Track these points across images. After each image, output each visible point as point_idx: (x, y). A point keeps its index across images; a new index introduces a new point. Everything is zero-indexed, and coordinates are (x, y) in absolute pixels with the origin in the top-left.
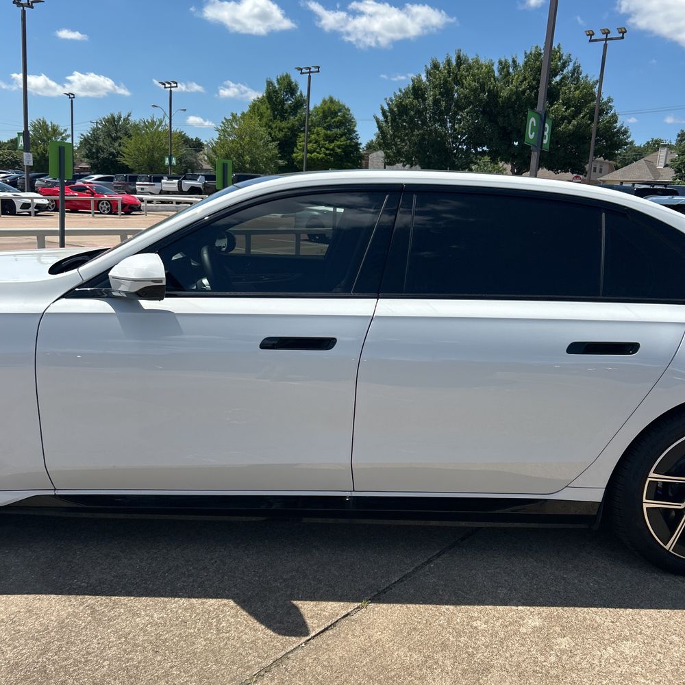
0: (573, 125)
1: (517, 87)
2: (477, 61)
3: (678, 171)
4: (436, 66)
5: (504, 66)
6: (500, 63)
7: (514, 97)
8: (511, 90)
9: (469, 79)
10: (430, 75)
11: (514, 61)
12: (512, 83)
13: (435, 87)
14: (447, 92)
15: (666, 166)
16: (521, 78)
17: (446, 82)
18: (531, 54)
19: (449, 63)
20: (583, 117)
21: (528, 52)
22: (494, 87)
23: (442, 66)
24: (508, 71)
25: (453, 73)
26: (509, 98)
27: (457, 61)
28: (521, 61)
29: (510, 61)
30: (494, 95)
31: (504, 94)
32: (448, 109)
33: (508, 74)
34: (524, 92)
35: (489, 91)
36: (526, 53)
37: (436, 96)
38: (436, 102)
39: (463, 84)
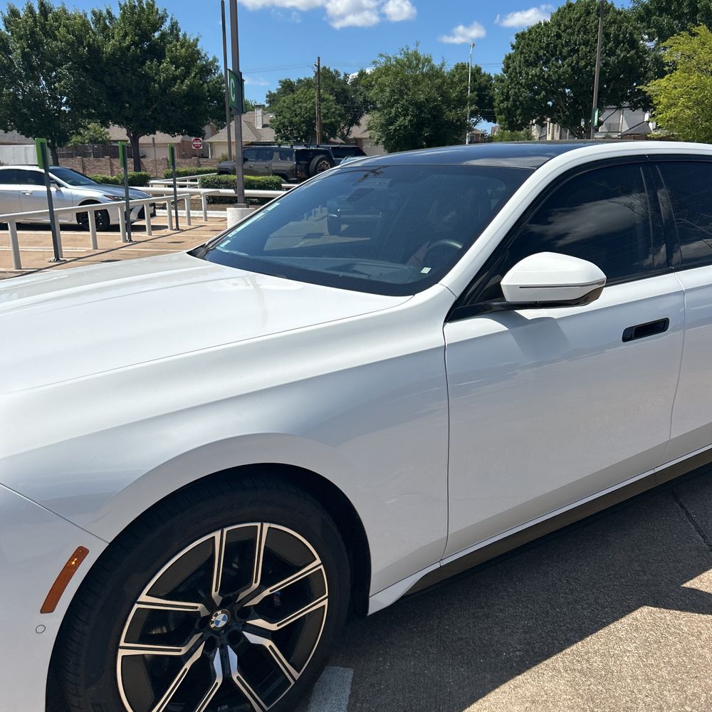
0: (187, 85)
1: (120, 43)
2: (64, 11)
3: (278, 131)
4: (14, 13)
5: (98, 17)
6: (94, 13)
7: (119, 53)
8: (115, 45)
9: (62, 30)
10: (9, 23)
11: (109, 13)
12: (113, 38)
13: (20, 38)
14: (36, 45)
15: (264, 126)
16: (122, 33)
17: (33, 33)
18: (126, 5)
19: (31, 9)
20: (194, 77)
21: (123, 4)
22: (94, 41)
23: (22, 14)
24: (105, 24)
25: (40, 23)
26: (113, 54)
27: (40, 9)
28: (117, 13)
29: (104, 12)
30: (95, 51)
31: (108, 48)
32: (42, 65)
33: (106, 27)
34: (128, 48)
35: (89, 45)
36: (120, 5)
37: (24, 48)
38: (25, 56)
39: (55, 36)
